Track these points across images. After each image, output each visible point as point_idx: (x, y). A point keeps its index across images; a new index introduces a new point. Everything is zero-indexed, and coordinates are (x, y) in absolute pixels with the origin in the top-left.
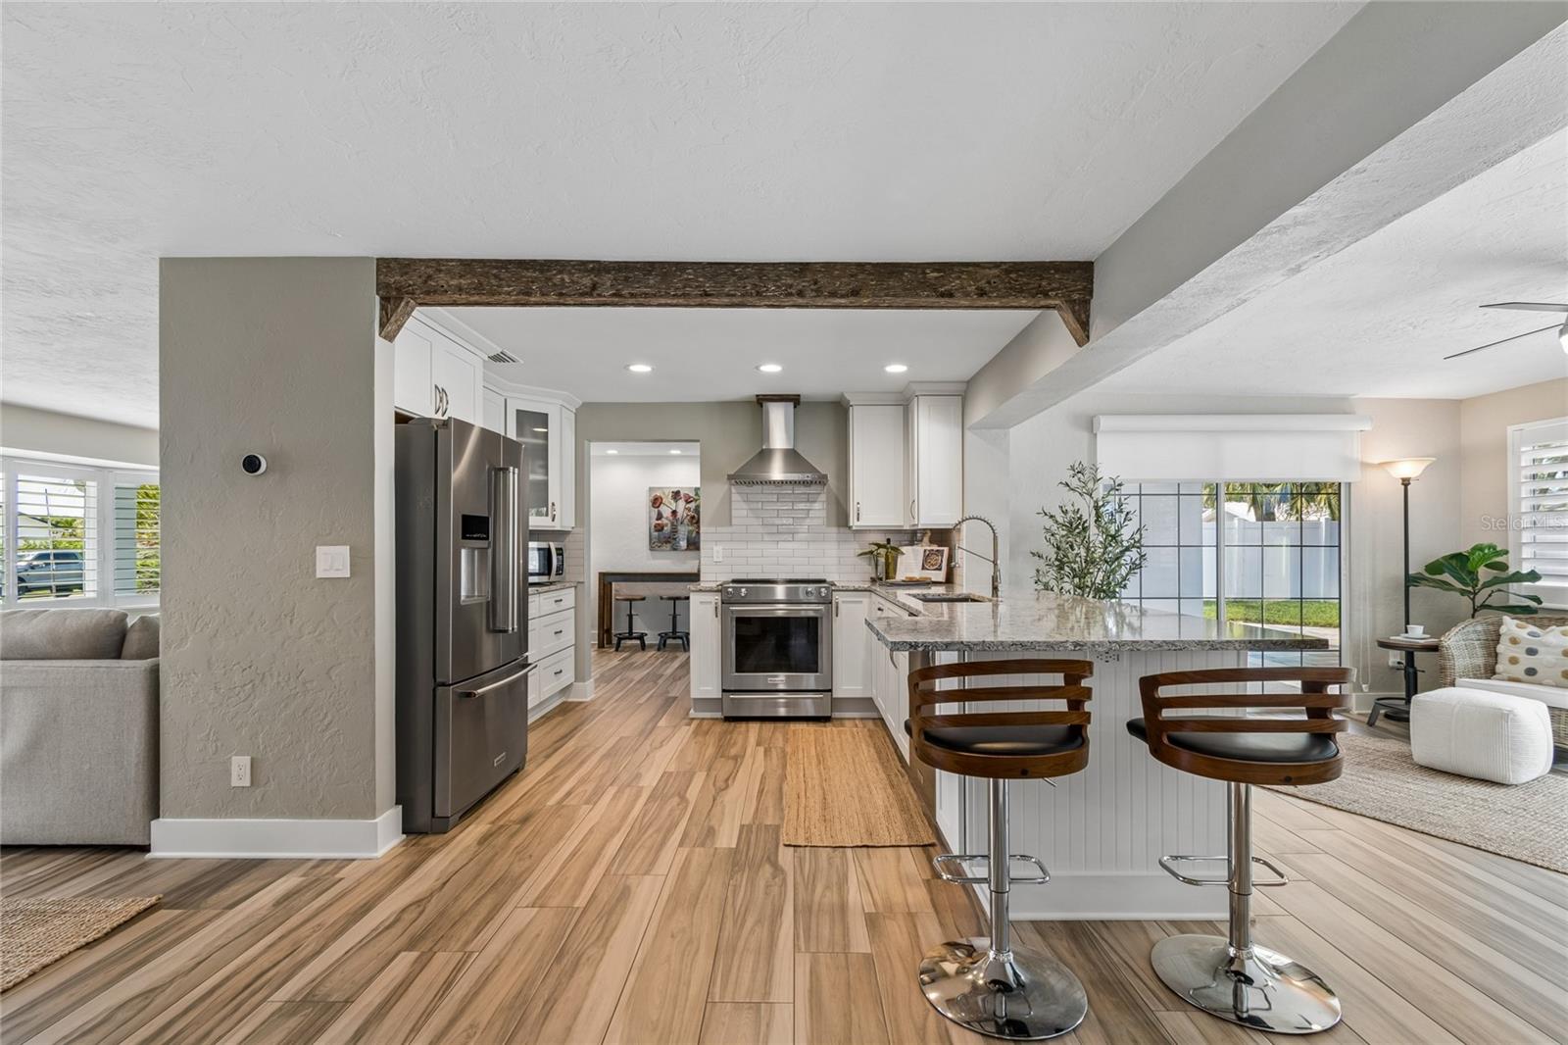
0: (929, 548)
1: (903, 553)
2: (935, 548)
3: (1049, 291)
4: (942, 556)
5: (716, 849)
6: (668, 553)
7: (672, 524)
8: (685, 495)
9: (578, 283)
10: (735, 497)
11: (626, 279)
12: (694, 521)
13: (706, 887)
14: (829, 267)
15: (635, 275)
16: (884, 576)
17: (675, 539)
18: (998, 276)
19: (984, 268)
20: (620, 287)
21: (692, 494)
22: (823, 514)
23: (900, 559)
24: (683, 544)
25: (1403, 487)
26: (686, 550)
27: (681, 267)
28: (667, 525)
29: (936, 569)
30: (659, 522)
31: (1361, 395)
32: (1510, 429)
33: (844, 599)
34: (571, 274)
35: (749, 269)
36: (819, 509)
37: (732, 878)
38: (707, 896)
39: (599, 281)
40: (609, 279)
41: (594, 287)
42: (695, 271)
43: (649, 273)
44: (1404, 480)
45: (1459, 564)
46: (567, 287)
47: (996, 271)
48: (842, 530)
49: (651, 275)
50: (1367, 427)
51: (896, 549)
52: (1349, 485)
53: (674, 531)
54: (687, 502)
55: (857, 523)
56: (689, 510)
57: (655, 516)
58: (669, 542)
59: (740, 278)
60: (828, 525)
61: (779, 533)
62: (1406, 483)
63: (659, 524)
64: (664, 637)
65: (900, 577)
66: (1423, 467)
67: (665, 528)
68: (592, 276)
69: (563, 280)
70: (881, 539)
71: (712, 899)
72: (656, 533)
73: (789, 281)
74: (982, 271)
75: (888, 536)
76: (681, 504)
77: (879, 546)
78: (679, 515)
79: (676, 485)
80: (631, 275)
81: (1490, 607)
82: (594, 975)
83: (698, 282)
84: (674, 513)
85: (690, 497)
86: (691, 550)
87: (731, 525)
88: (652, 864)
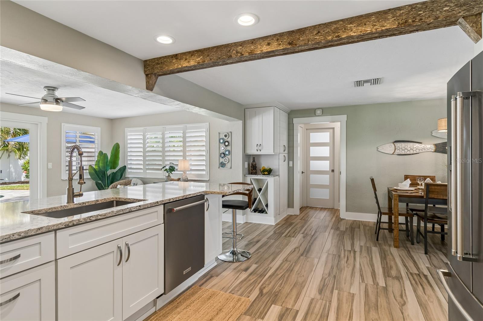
5: (281, 306)
13: (291, 288)
37: (280, 290)
38: (291, 285)
71: (289, 284)
82: (324, 271)
88: (311, 303)
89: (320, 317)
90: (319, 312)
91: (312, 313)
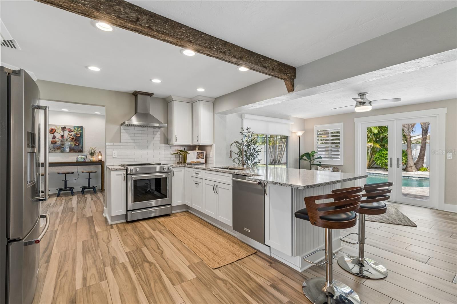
0: (199, 152)
1: (189, 154)
2: (201, 152)
3: (287, 74)
4: (204, 154)
6: (59, 153)
7: (61, 141)
8: (69, 129)
9: (129, 14)
10: (123, 131)
11: (155, 22)
12: (73, 140)
14: (233, 46)
15: (159, 22)
16: (183, 161)
17: (63, 148)
18: (277, 65)
19: (274, 61)
20: (152, 24)
21: (73, 129)
22: (159, 139)
23: (188, 155)
24: (68, 150)
25: (299, 138)
26: (69, 152)
27: (180, 26)
28: (58, 141)
29: (202, 159)
30: (54, 140)
31: (292, 116)
32: (315, 126)
33: (176, 170)
34: (124, 8)
35: (207, 37)
36: (158, 137)
39: (140, 18)
40: (146, 18)
41: (138, 20)
42: (186, 29)
43: (166, 23)
44: (299, 136)
45: (307, 154)
46: (122, 14)
47: (276, 63)
48: (166, 145)
49: (167, 24)
50: (293, 123)
51: (186, 152)
52: (289, 137)
53: (63, 144)
54: (70, 132)
55: (175, 143)
56: (71, 135)
57: (52, 137)
58: (60, 149)
59: (204, 39)
60: (161, 143)
61: (142, 146)
62: (299, 137)
63: (54, 141)
64: (83, 188)
65: (188, 161)
66: (303, 133)
67: (57, 143)
68: (137, 14)
69: (120, 9)
70: (182, 149)
72: (52, 145)
73: (221, 47)
74: (273, 62)
75: (185, 148)
76: (66, 133)
77: (180, 151)
78: (65, 137)
79: (64, 124)
80: (157, 21)
81: (313, 164)
83: (187, 35)
84: (62, 136)
85: (71, 130)
86: (71, 152)
87: (121, 142)
89: (153, 293)
90: (157, 296)
91: (162, 291)
